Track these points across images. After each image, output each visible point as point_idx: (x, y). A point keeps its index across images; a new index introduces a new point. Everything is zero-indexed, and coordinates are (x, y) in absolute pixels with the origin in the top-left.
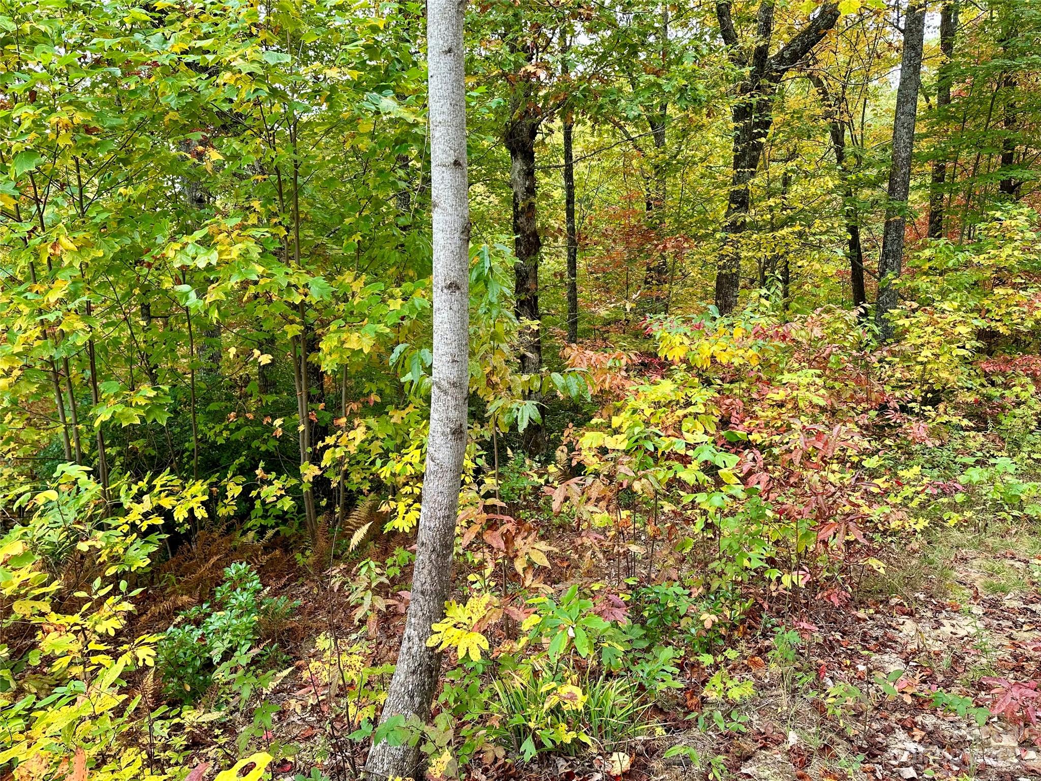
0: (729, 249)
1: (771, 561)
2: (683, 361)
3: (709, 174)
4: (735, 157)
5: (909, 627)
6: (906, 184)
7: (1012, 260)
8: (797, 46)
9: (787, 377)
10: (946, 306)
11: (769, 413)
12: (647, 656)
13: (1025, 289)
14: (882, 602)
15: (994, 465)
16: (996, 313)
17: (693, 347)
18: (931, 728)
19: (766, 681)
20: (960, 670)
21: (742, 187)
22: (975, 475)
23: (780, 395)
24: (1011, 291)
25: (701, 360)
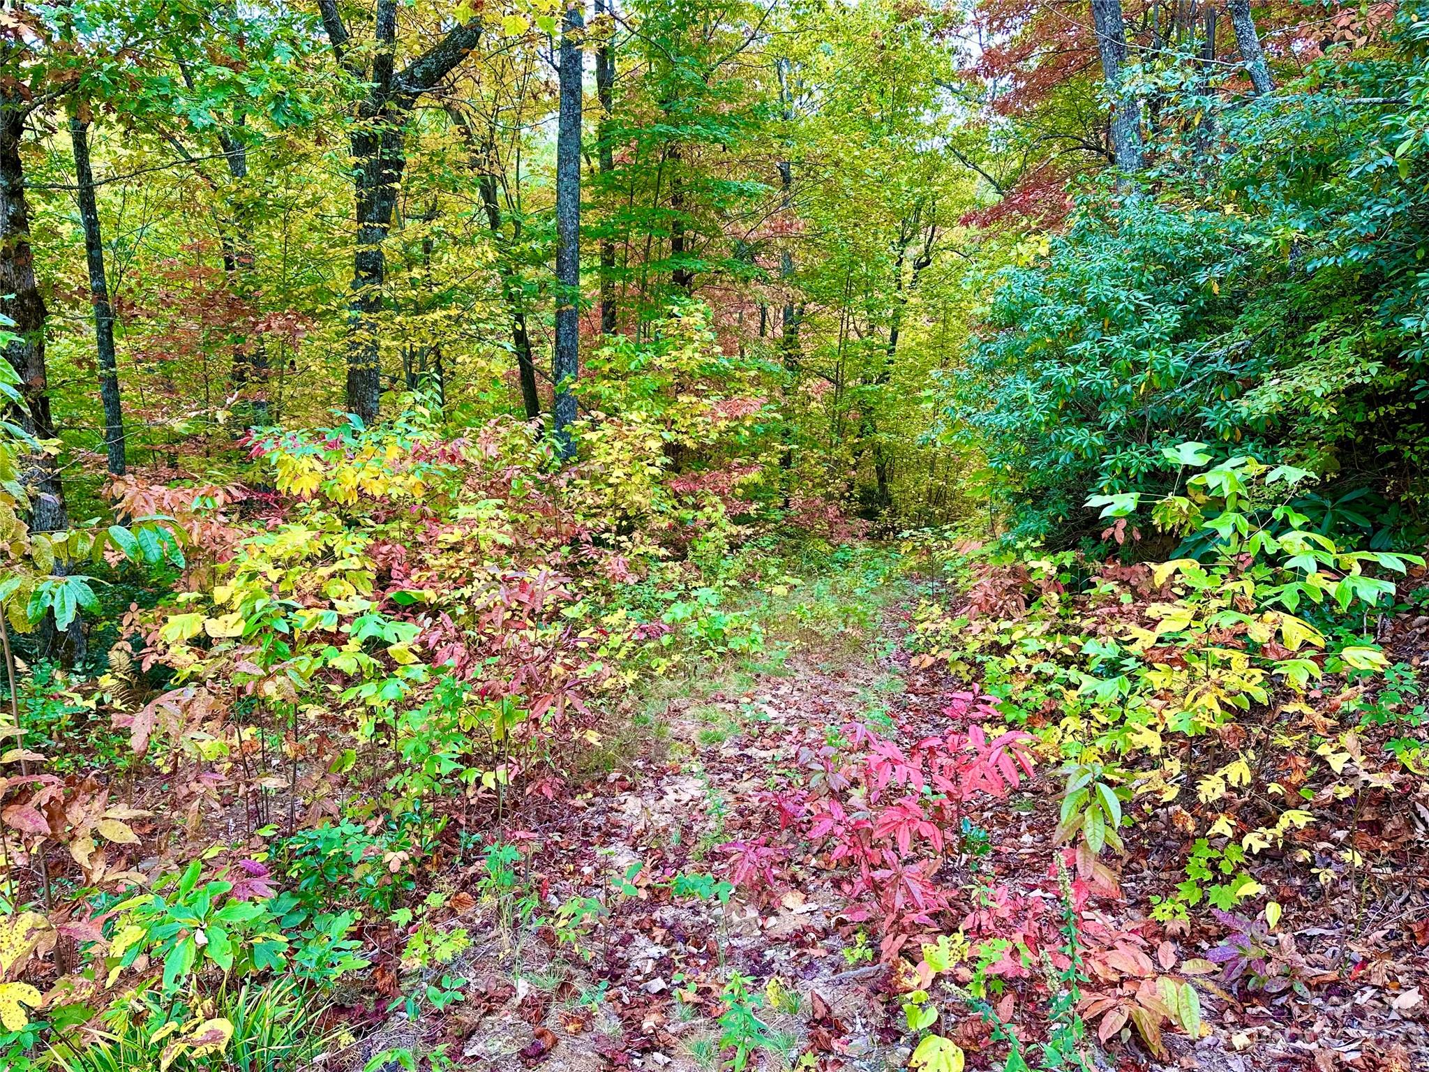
0: (363, 335)
1: (465, 759)
2: (315, 495)
3: (321, 226)
4: (359, 206)
5: (631, 805)
6: (575, 264)
7: (693, 363)
8: (431, 64)
9: (463, 511)
10: (635, 416)
11: (444, 561)
12: (306, 934)
13: (707, 397)
14: (599, 781)
15: (696, 598)
16: (682, 423)
17: (330, 474)
18: (670, 922)
19: (478, 921)
20: (690, 843)
21: (373, 248)
22: (679, 611)
23: (455, 536)
24: (694, 399)
25: (343, 491)
